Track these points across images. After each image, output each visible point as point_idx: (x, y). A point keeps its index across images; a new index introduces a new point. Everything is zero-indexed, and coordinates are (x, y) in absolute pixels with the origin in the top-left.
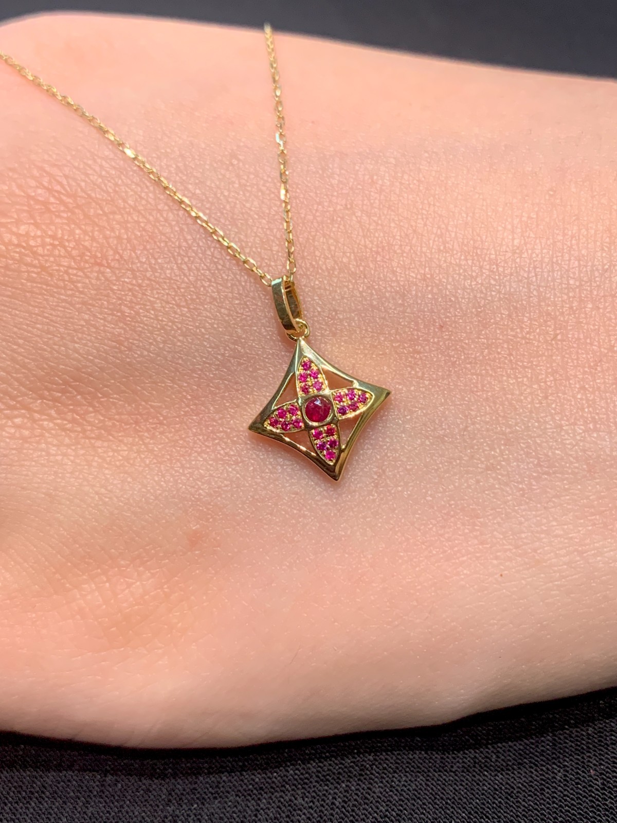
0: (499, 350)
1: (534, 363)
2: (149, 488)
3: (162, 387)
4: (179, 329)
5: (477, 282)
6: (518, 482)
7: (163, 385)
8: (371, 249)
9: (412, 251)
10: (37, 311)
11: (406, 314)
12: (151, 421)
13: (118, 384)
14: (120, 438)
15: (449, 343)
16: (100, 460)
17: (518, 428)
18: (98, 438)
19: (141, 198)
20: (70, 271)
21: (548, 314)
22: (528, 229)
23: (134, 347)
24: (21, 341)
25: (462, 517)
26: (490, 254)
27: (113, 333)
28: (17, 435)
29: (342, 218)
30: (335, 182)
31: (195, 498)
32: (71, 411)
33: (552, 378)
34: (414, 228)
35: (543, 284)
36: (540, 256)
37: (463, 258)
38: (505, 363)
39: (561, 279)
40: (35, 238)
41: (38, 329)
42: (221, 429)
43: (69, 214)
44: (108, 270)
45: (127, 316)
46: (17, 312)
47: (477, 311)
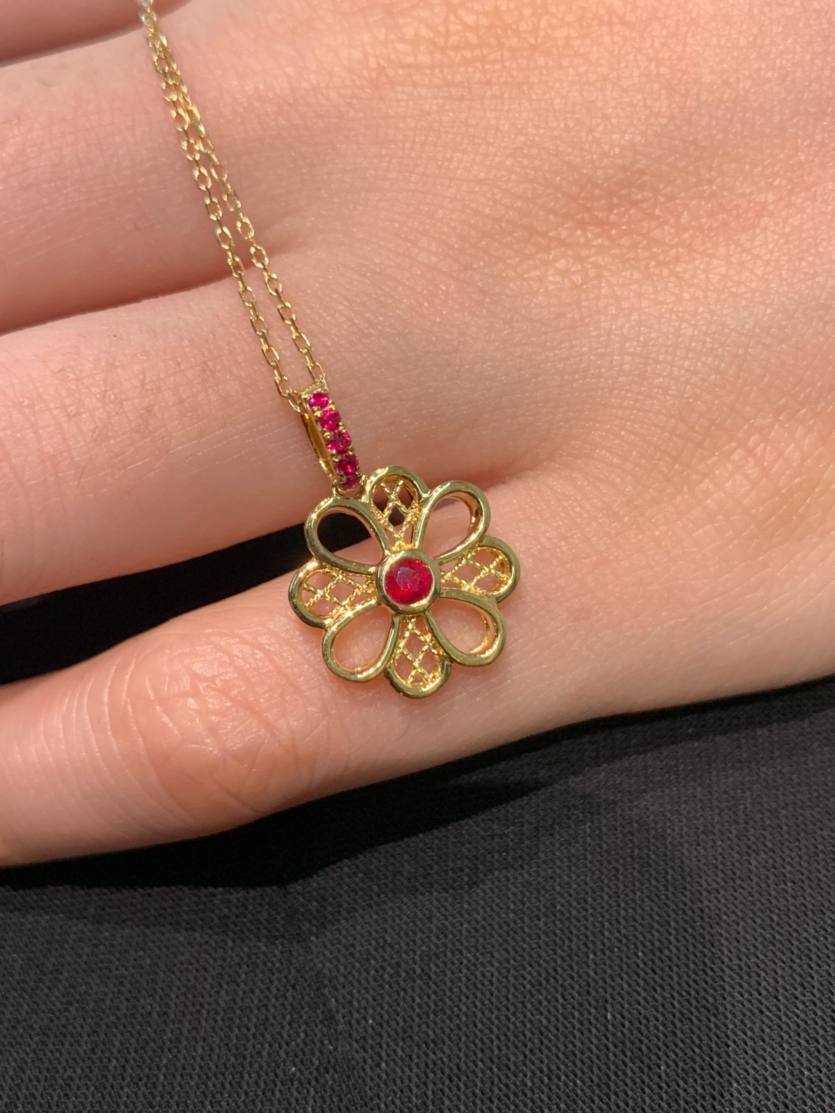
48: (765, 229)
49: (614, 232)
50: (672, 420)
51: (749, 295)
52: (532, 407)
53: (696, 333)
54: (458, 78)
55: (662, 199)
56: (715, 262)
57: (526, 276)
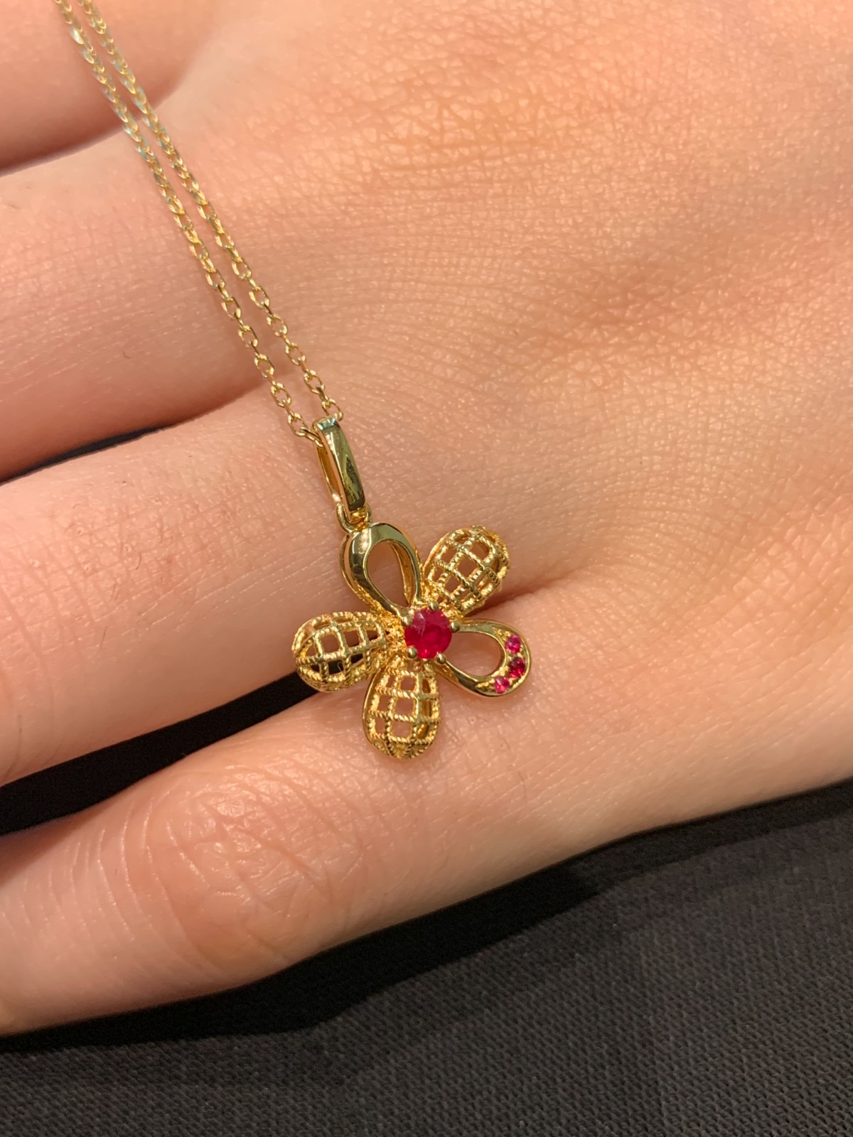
48: (785, 315)
49: (631, 329)
50: (708, 519)
51: (775, 384)
52: (562, 516)
53: (725, 426)
54: (458, 178)
55: (676, 291)
56: (737, 353)
57: (546, 381)
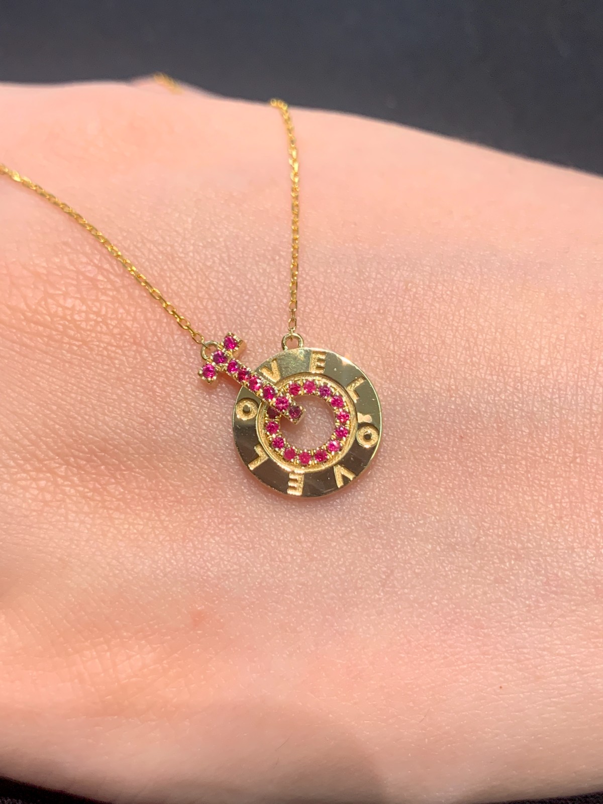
0: (517, 466)
1: (551, 483)
2: (159, 565)
3: (184, 467)
4: (206, 413)
5: (501, 398)
6: (525, 598)
7: (185, 465)
8: (399, 355)
9: (439, 361)
10: (73, 381)
11: (428, 422)
12: (169, 498)
13: (142, 459)
14: (137, 512)
15: (467, 454)
16: (115, 532)
17: (530, 545)
18: (117, 509)
19: (184, 284)
20: (109, 348)
21: (569, 437)
22: (555, 351)
23: (161, 426)
24: (54, 408)
25: (466, 626)
26: (516, 372)
27: (143, 411)
28: (40, 497)
29: (374, 322)
30: (370, 286)
31: (203, 579)
32: (93, 479)
33: (567, 500)
34: (443, 338)
35: (566, 407)
36: (565, 378)
37: (488, 372)
38: (522, 480)
39: (584, 403)
40: (80, 312)
41: (71, 398)
42: (236, 514)
43: (115, 293)
44: (145, 351)
45: (158, 396)
46: (55, 380)
47: (498, 426)
